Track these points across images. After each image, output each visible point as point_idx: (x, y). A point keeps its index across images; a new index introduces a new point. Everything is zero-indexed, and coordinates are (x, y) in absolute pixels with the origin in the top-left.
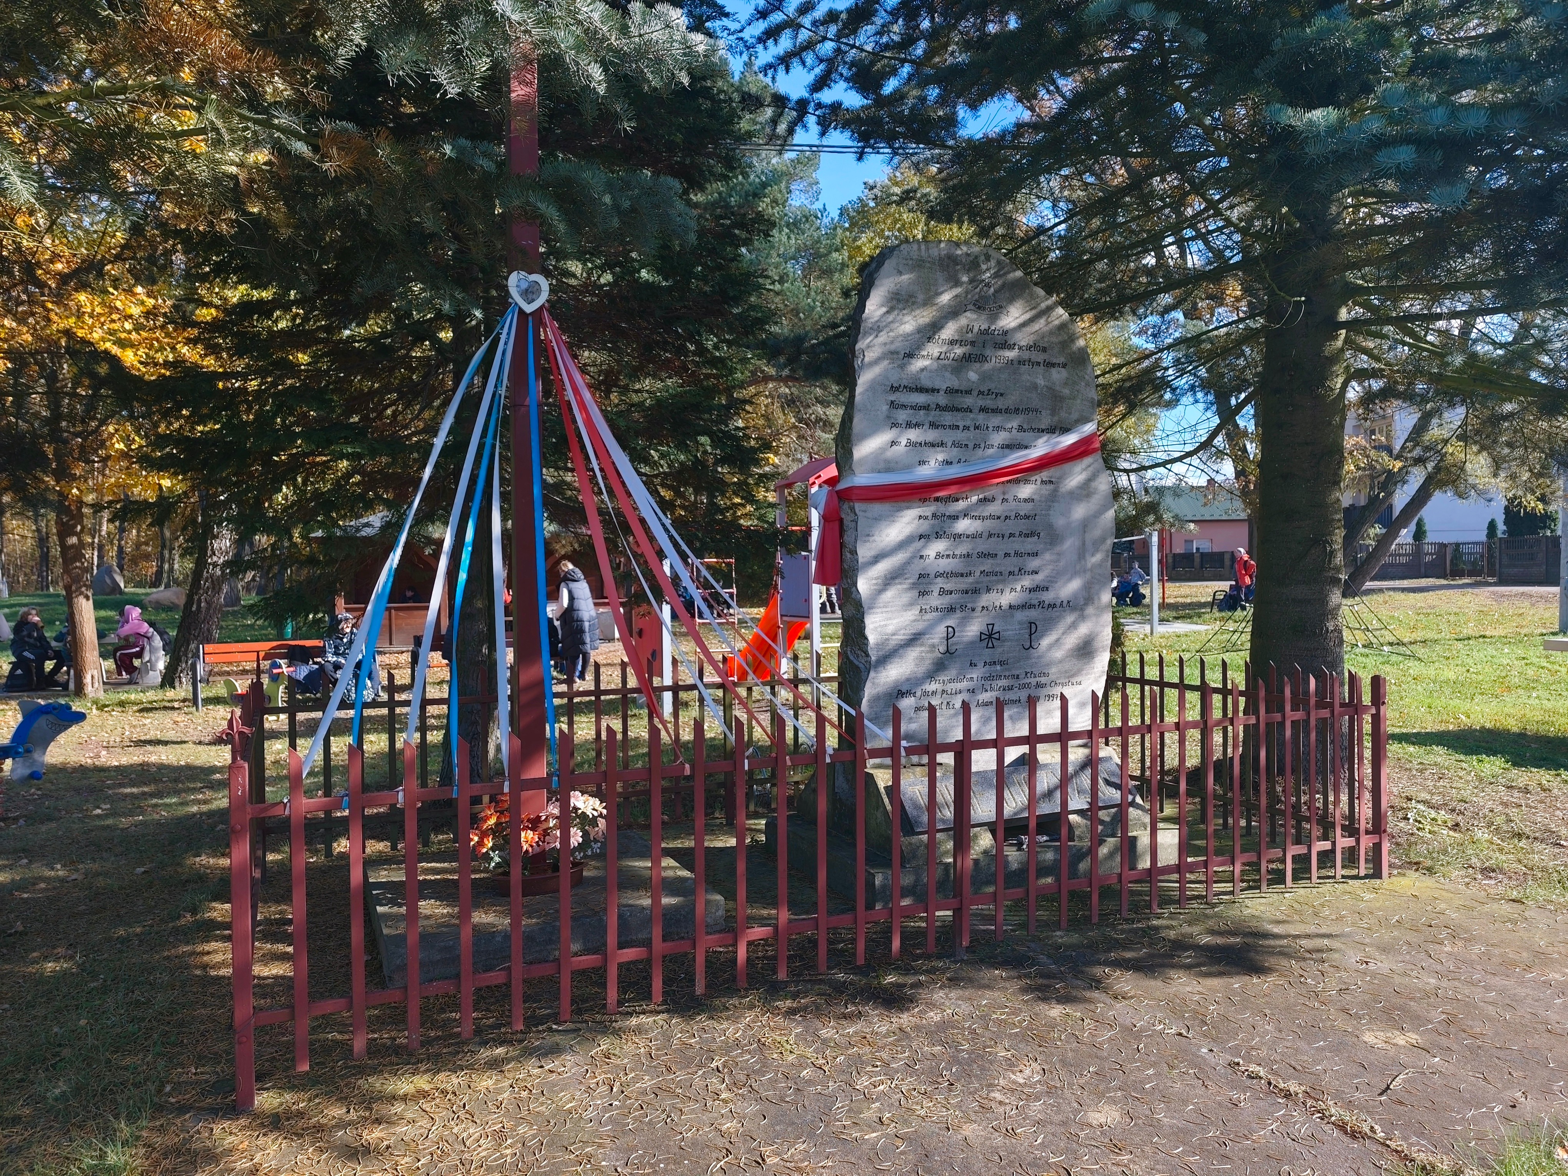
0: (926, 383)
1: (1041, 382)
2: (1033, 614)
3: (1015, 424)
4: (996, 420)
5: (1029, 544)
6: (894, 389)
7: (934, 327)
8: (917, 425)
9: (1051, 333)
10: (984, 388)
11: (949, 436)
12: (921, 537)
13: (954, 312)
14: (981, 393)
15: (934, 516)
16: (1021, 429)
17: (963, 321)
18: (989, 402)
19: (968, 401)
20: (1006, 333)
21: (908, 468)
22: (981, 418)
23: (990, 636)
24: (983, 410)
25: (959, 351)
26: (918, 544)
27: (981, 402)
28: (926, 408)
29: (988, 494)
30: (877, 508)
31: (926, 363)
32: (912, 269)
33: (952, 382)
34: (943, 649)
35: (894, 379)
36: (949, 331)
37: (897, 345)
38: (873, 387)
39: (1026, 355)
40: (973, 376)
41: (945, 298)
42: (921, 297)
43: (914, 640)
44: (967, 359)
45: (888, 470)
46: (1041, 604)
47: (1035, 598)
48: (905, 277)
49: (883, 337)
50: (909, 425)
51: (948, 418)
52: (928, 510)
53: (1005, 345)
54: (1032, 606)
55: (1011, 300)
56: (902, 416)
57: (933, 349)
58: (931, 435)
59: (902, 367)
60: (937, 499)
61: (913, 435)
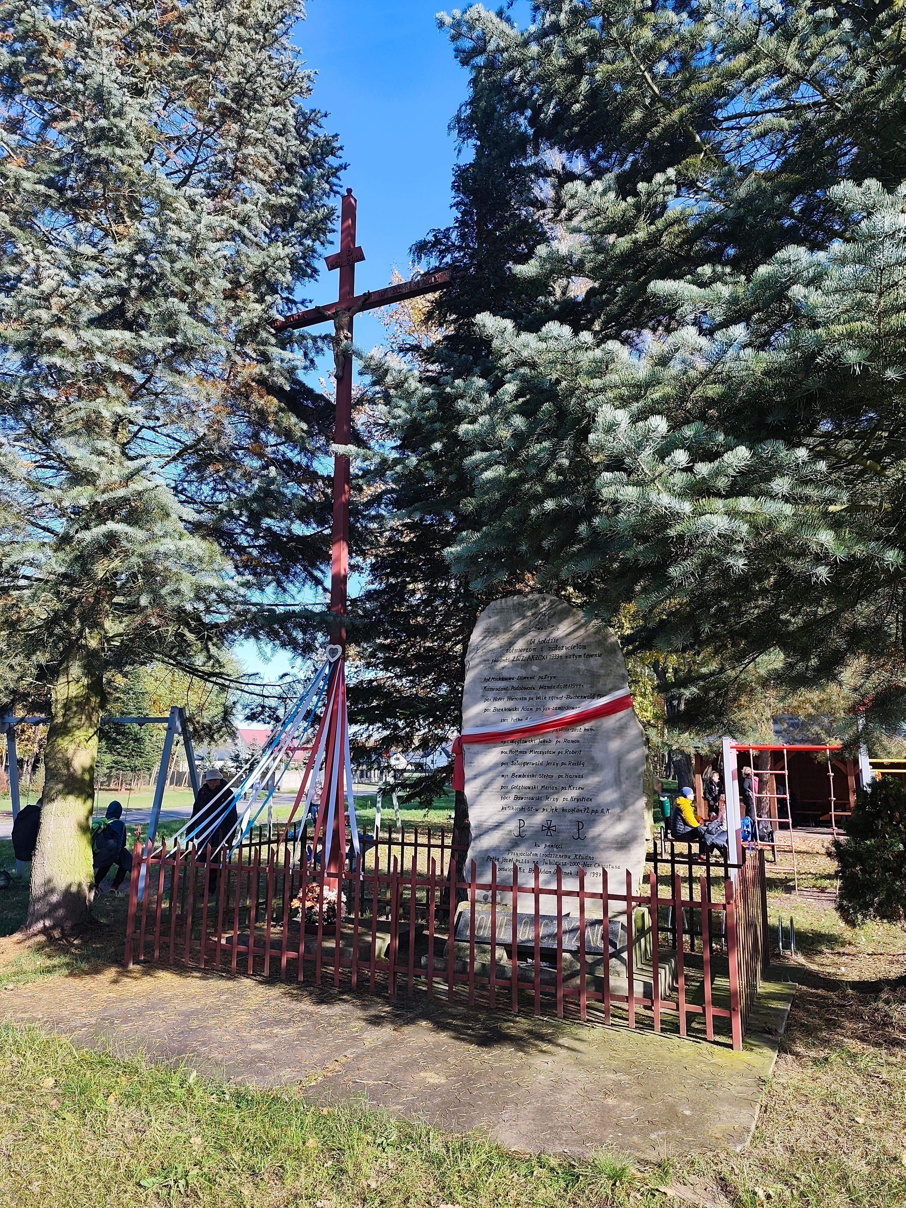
0: (505, 674)
1: (582, 667)
2: (581, 816)
3: (564, 694)
4: (552, 693)
5: (576, 771)
6: (486, 680)
7: (511, 644)
8: (500, 699)
9: (589, 636)
10: (542, 674)
11: (520, 705)
12: (503, 764)
13: (522, 634)
14: (541, 678)
15: (511, 751)
16: (568, 697)
17: (528, 637)
18: (546, 683)
19: (532, 683)
20: (557, 640)
21: (494, 723)
22: (541, 693)
23: (549, 828)
24: (541, 687)
25: (526, 655)
26: (501, 769)
27: (540, 683)
28: (506, 689)
29: (547, 738)
30: (476, 747)
31: (506, 664)
32: (497, 614)
33: (522, 673)
34: (516, 833)
35: (486, 674)
36: (520, 644)
37: (488, 656)
38: (473, 681)
39: (571, 652)
40: (535, 668)
41: (517, 626)
42: (502, 629)
43: (498, 826)
44: (530, 659)
45: (483, 725)
46: (586, 809)
47: (582, 805)
48: (493, 619)
49: (480, 652)
50: (495, 699)
51: (519, 694)
52: (507, 748)
53: (557, 648)
54: (579, 811)
55: (560, 621)
56: (491, 695)
57: (510, 656)
58: (509, 704)
59: (491, 668)
60: (512, 742)
61: (499, 704)
